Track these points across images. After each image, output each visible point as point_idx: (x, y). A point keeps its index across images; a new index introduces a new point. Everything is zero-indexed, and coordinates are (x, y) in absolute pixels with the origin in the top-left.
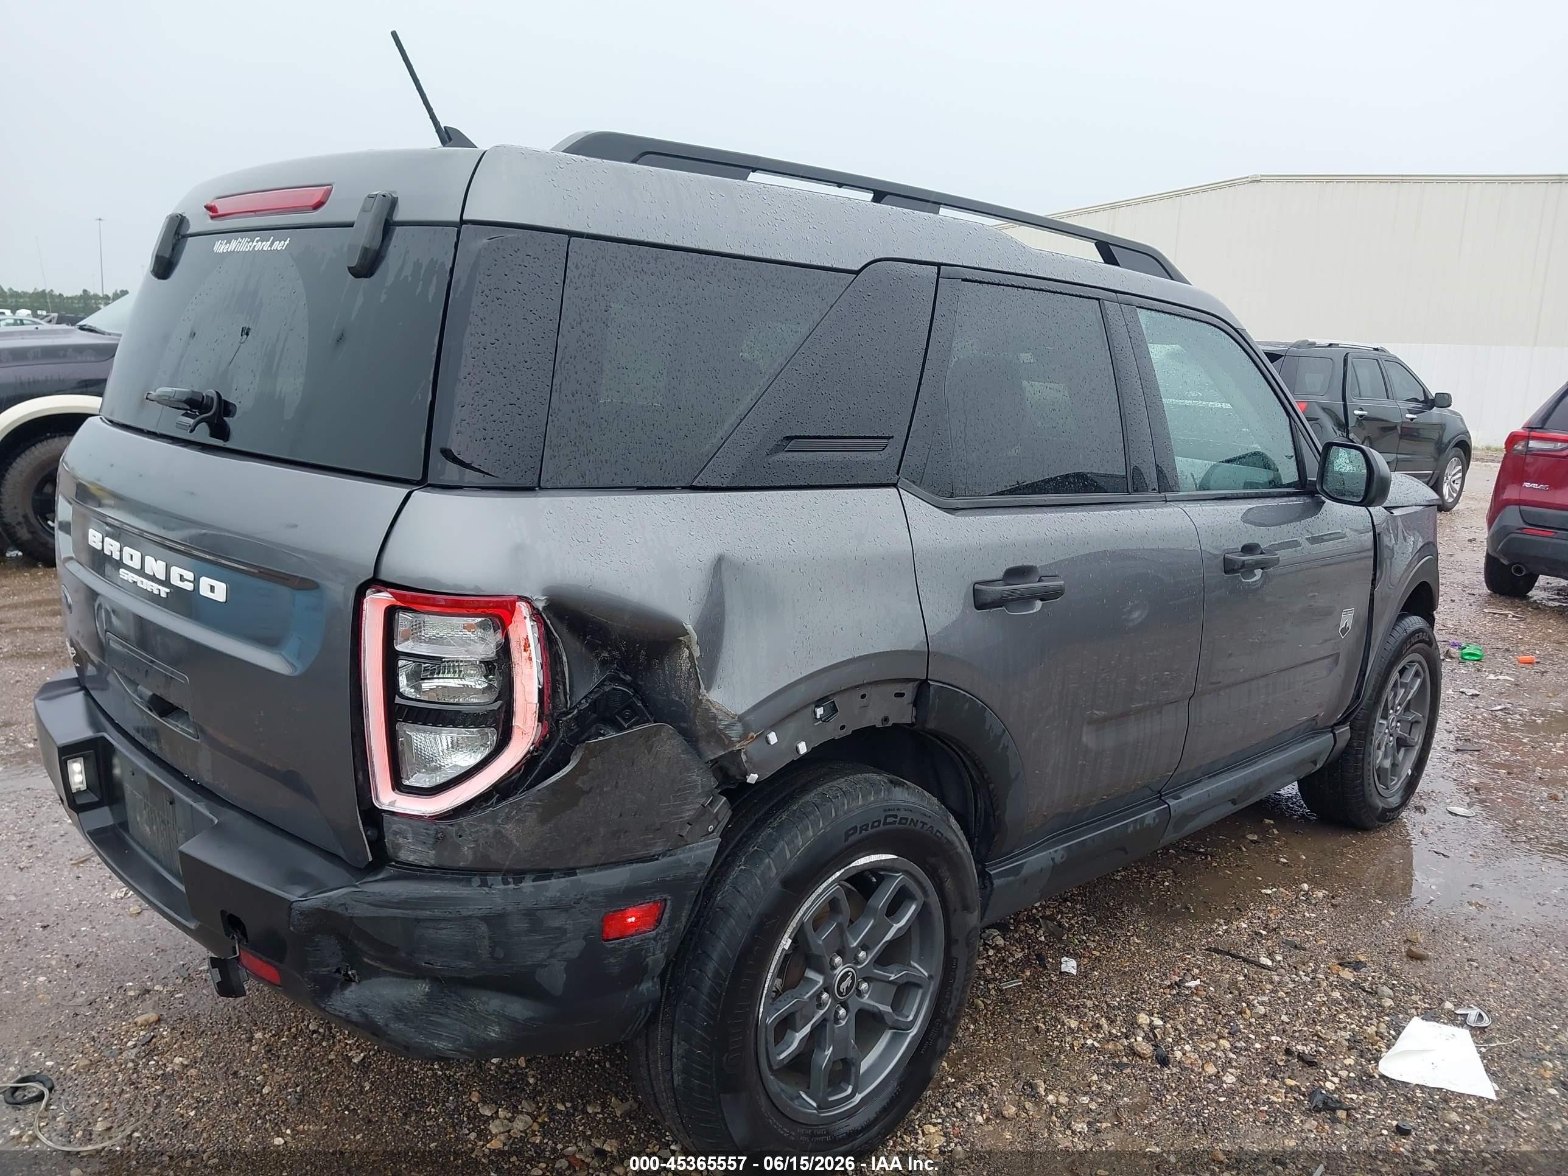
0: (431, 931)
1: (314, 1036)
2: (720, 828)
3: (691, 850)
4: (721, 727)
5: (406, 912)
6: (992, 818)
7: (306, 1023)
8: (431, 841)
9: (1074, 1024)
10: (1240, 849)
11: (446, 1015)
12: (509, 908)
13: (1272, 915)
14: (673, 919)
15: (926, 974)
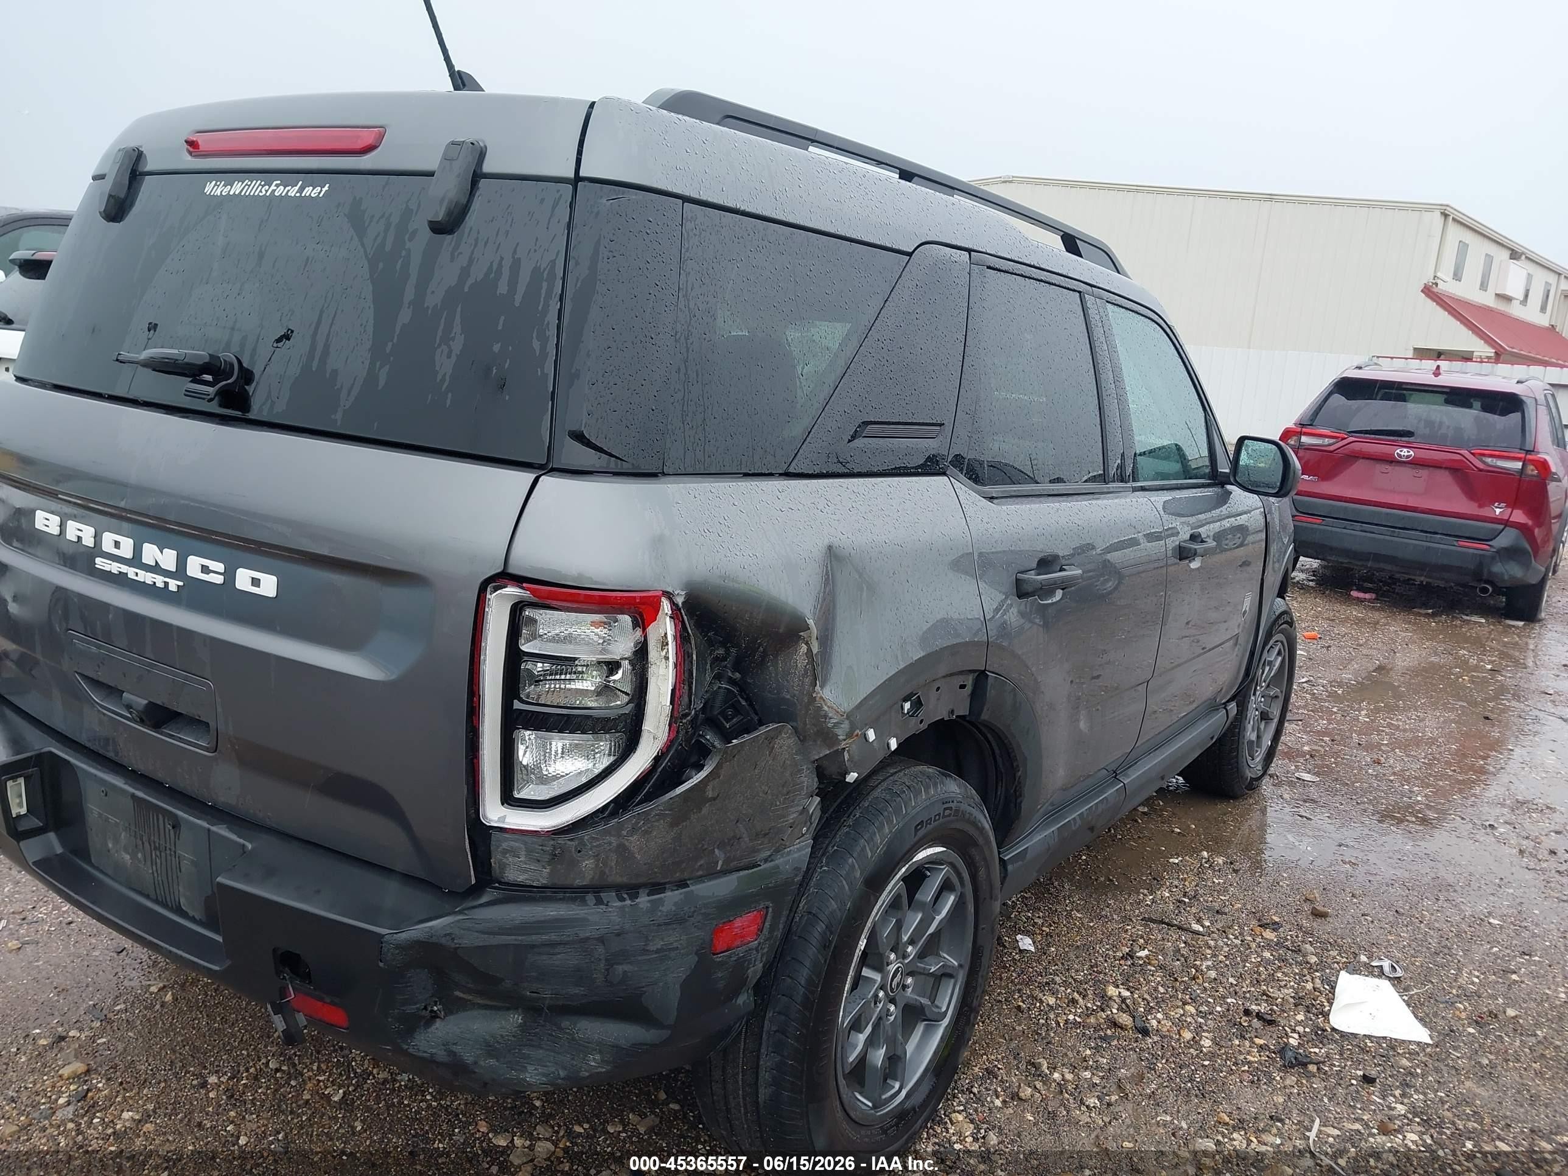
0: (544, 957)
1: (278, 1075)
2: (812, 829)
3: (789, 853)
4: (830, 725)
5: (520, 938)
6: (1012, 805)
7: (264, 1061)
8: (547, 858)
9: (1052, 1001)
10: (1136, 821)
11: (540, 1047)
12: (627, 926)
13: (1186, 883)
14: (772, 929)
15: (956, 964)
